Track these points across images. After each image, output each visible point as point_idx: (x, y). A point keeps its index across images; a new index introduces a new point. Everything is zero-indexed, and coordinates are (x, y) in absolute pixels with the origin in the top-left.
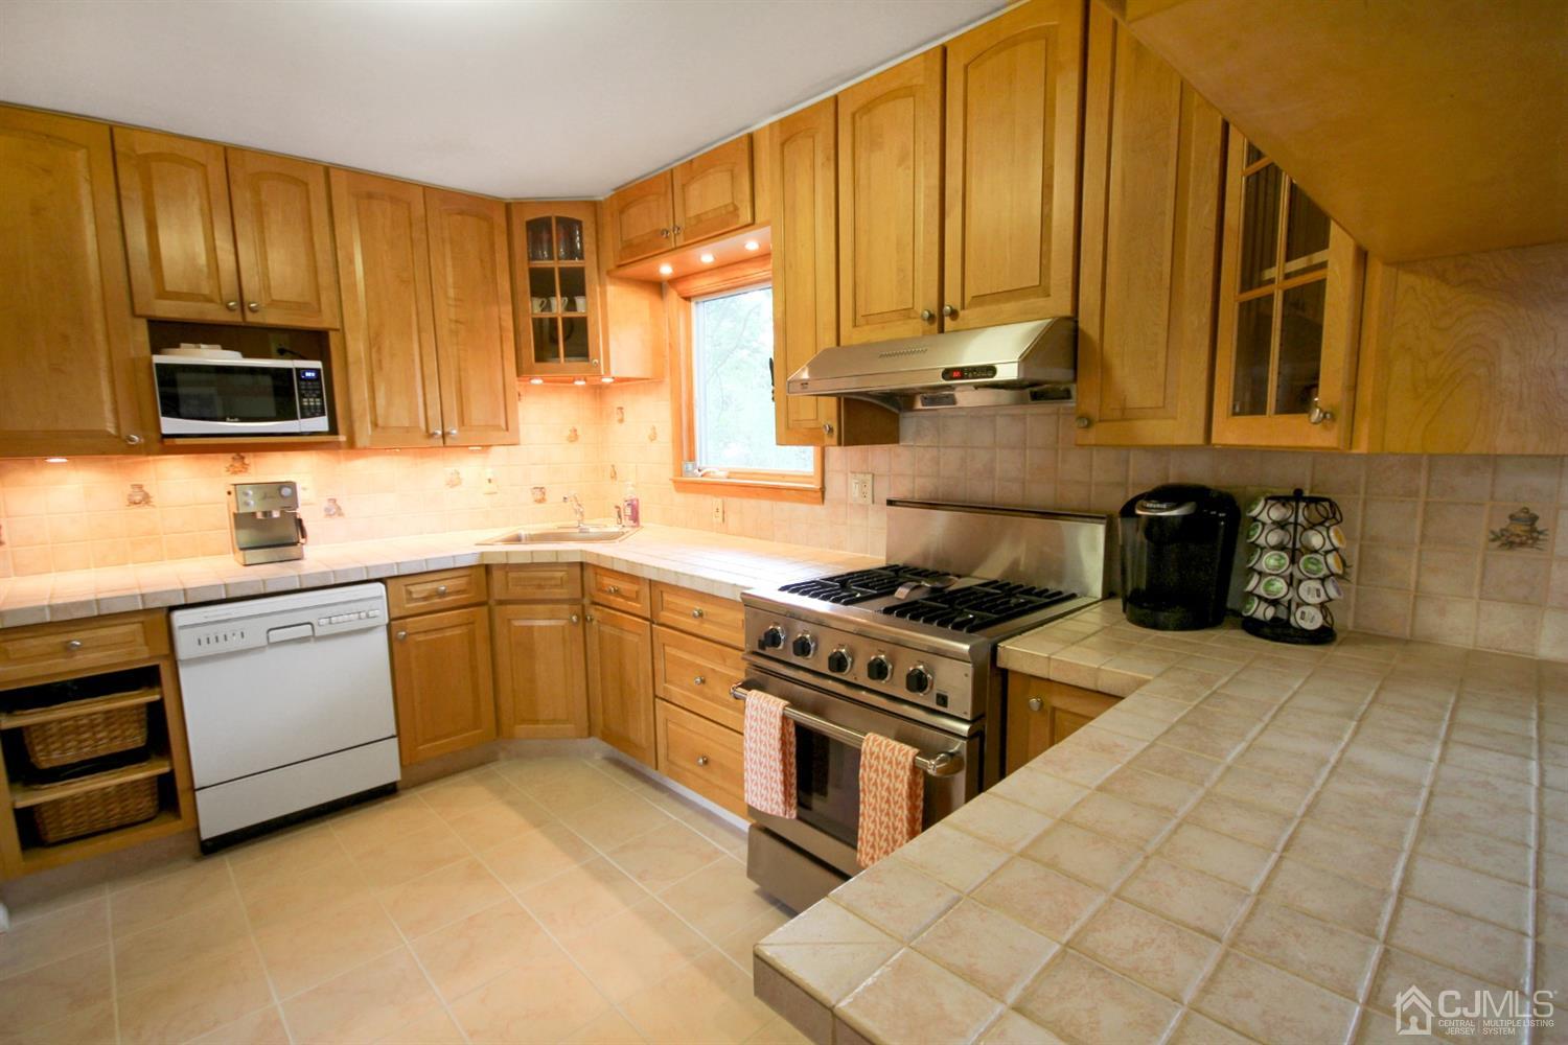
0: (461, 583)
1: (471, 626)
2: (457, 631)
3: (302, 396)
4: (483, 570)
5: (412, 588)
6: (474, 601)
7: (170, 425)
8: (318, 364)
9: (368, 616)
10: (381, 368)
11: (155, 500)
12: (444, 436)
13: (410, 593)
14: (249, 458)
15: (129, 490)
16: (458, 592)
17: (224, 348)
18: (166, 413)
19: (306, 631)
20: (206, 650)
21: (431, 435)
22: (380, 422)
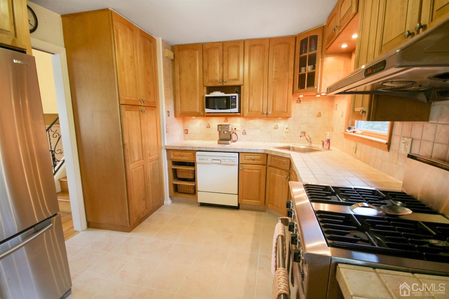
0: (259, 157)
1: (260, 171)
2: (257, 171)
3: (232, 103)
4: (266, 155)
5: (246, 157)
6: (262, 164)
7: (207, 110)
8: (236, 95)
9: (232, 161)
10: (252, 95)
11: (211, 127)
12: (267, 114)
13: (245, 157)
14: (228, 119)
15: (207, 124)
16: (258, 160)
17: (221, 92)
18: (206, 108)
19: (219, 162)
20: (202, 161)
21: (263, 114)
22: (250, 110)
